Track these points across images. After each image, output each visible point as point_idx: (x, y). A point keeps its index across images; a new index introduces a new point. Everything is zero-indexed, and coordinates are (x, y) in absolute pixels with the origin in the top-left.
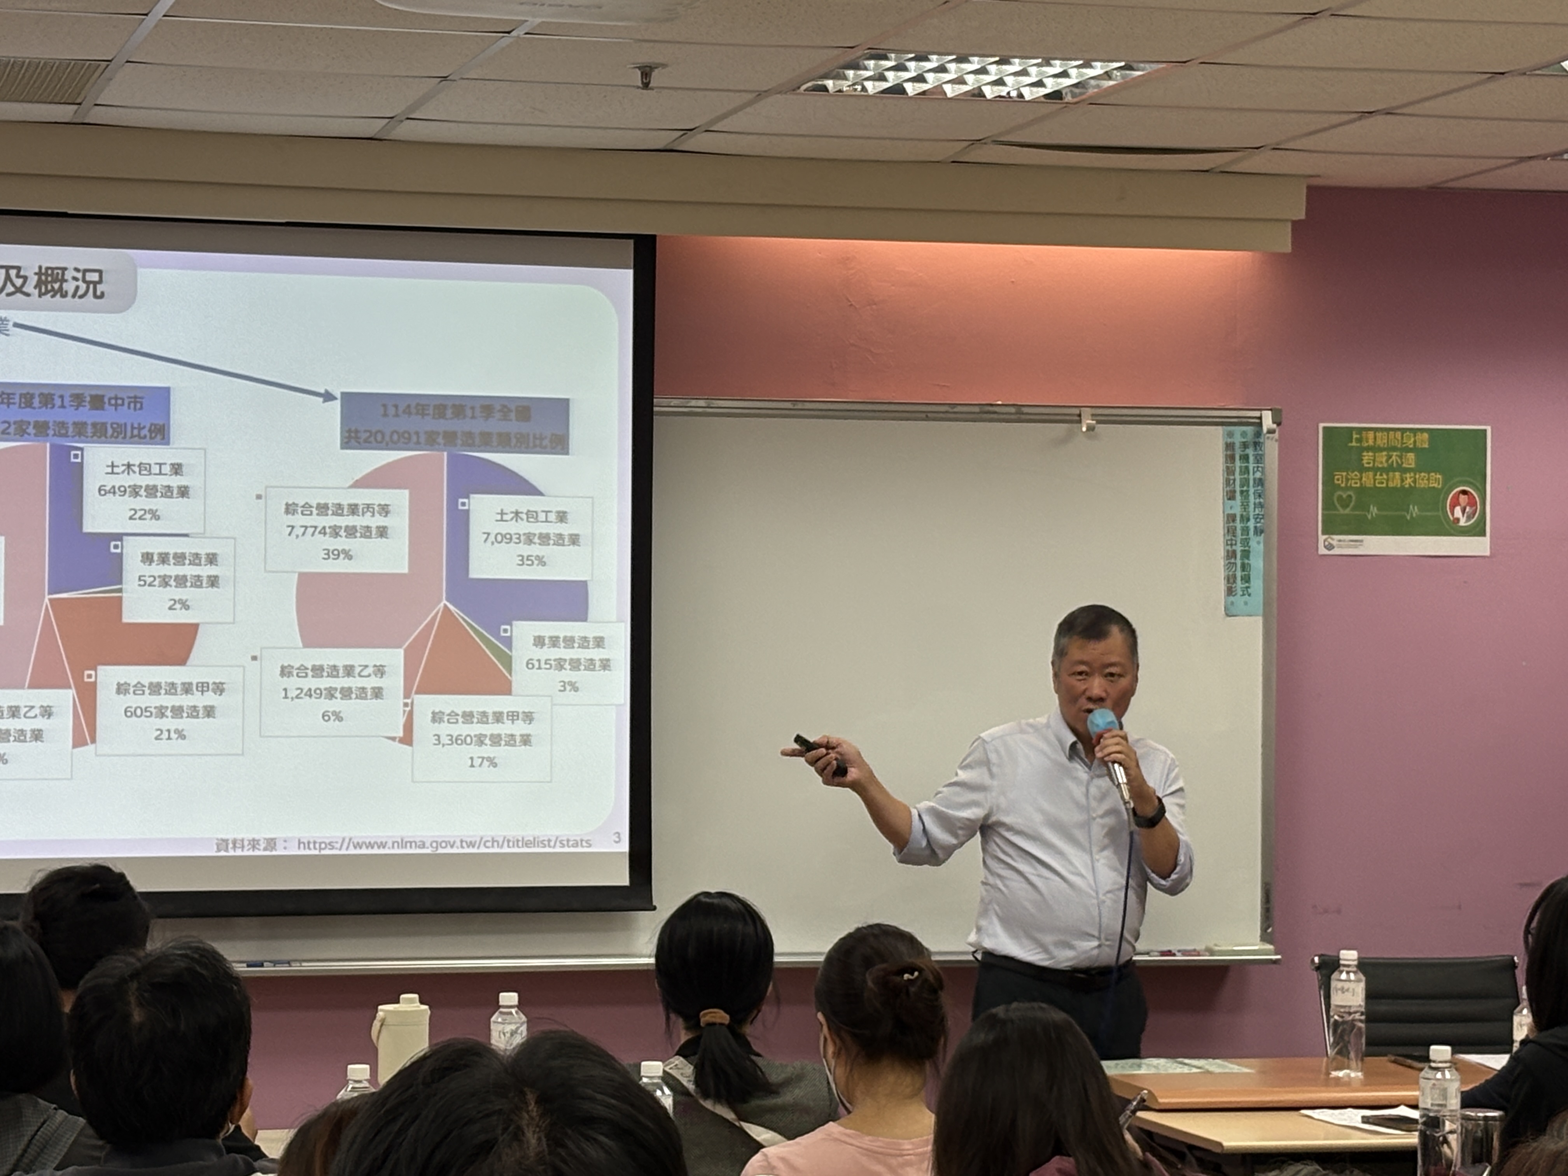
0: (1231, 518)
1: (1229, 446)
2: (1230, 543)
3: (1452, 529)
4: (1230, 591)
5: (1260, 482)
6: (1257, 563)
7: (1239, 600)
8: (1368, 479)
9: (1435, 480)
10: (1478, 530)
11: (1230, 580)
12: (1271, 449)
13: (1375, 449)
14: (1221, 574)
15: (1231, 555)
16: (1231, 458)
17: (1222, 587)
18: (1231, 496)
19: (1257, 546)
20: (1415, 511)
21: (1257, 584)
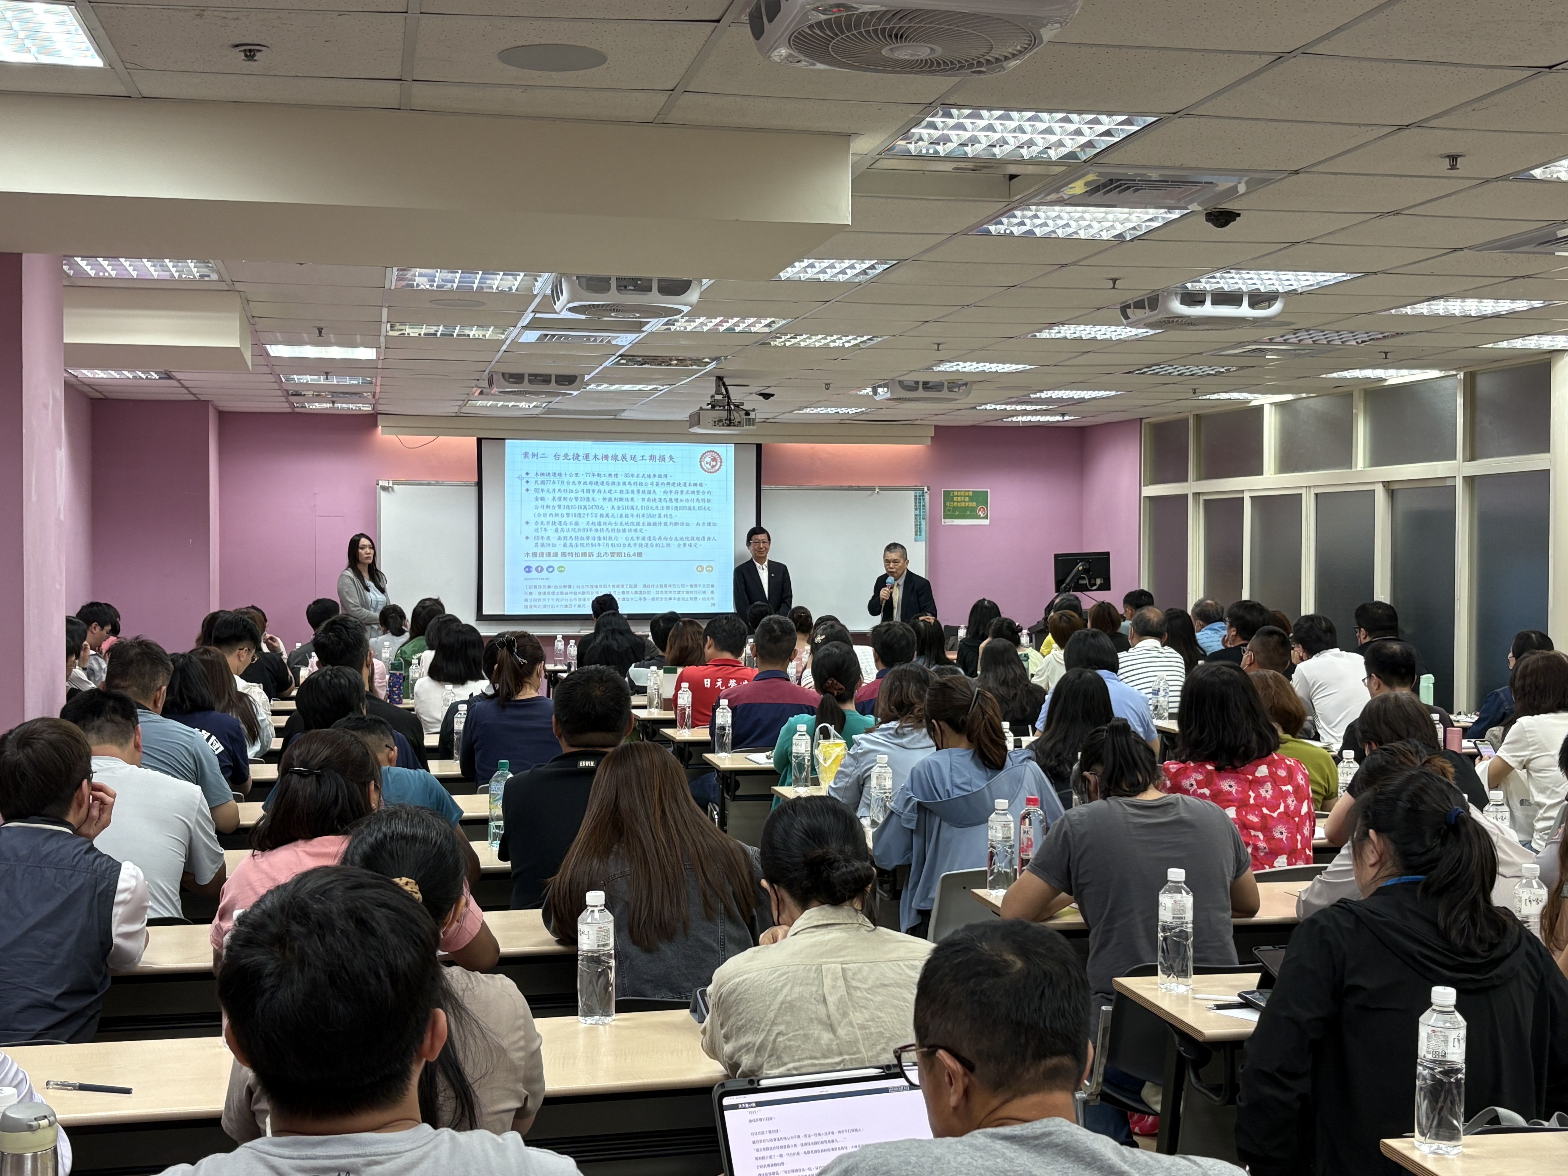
0: (916, 515)
1: (916, 496)
2: (916, 522)
3: (979, 517)
4: (916, 535)
5: (924, 506)
6: (923, 527)
7: (918, 537)
8: (955, 504)
9: (974, 504)
10: (986, 517)
11: (916, 532)
12: (927, 497)
13: (957, 496)
14: (914, 530)
15: (916, 525)
16: (916, 499)
17: (914, 533)
18: (916, 509)
19: (923, 522)
20: (968, 513)
21: (923, 533)
